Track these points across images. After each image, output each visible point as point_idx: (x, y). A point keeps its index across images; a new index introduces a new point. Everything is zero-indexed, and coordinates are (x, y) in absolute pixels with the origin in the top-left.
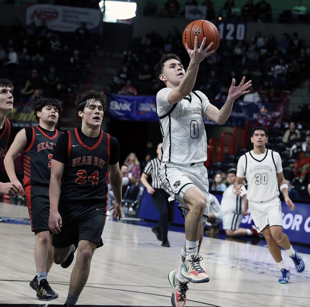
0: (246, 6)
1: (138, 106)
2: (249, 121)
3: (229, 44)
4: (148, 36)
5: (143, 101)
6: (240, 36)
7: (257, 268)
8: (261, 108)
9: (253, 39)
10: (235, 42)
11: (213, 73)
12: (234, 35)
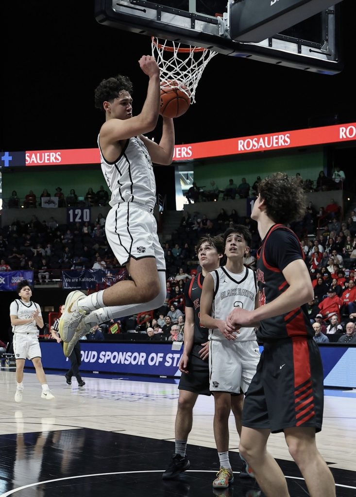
0: (88, 194)
1: (10, 279)
2: (99, 284)
3: (78, 225)
4: (13, 224)
5: (14, 275)
6: (86, 219)
7: (113, 396)
8: (108, 273)
9: (97, 220)
10: (83, 224)
11: (67, 249)
12: (82, 217)
